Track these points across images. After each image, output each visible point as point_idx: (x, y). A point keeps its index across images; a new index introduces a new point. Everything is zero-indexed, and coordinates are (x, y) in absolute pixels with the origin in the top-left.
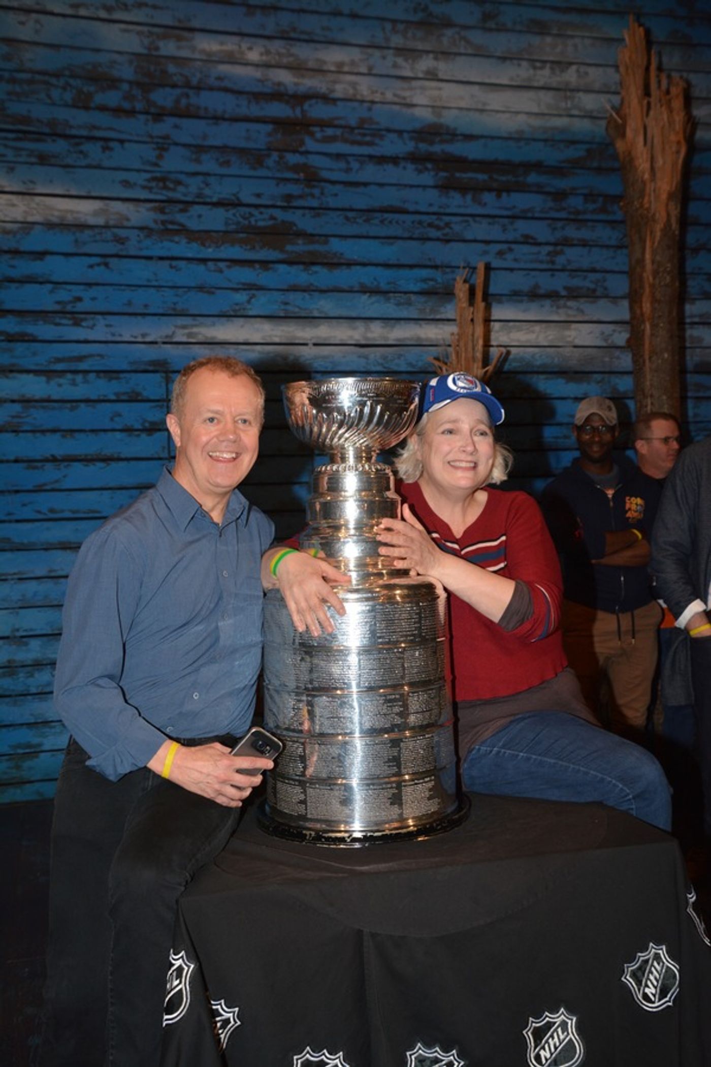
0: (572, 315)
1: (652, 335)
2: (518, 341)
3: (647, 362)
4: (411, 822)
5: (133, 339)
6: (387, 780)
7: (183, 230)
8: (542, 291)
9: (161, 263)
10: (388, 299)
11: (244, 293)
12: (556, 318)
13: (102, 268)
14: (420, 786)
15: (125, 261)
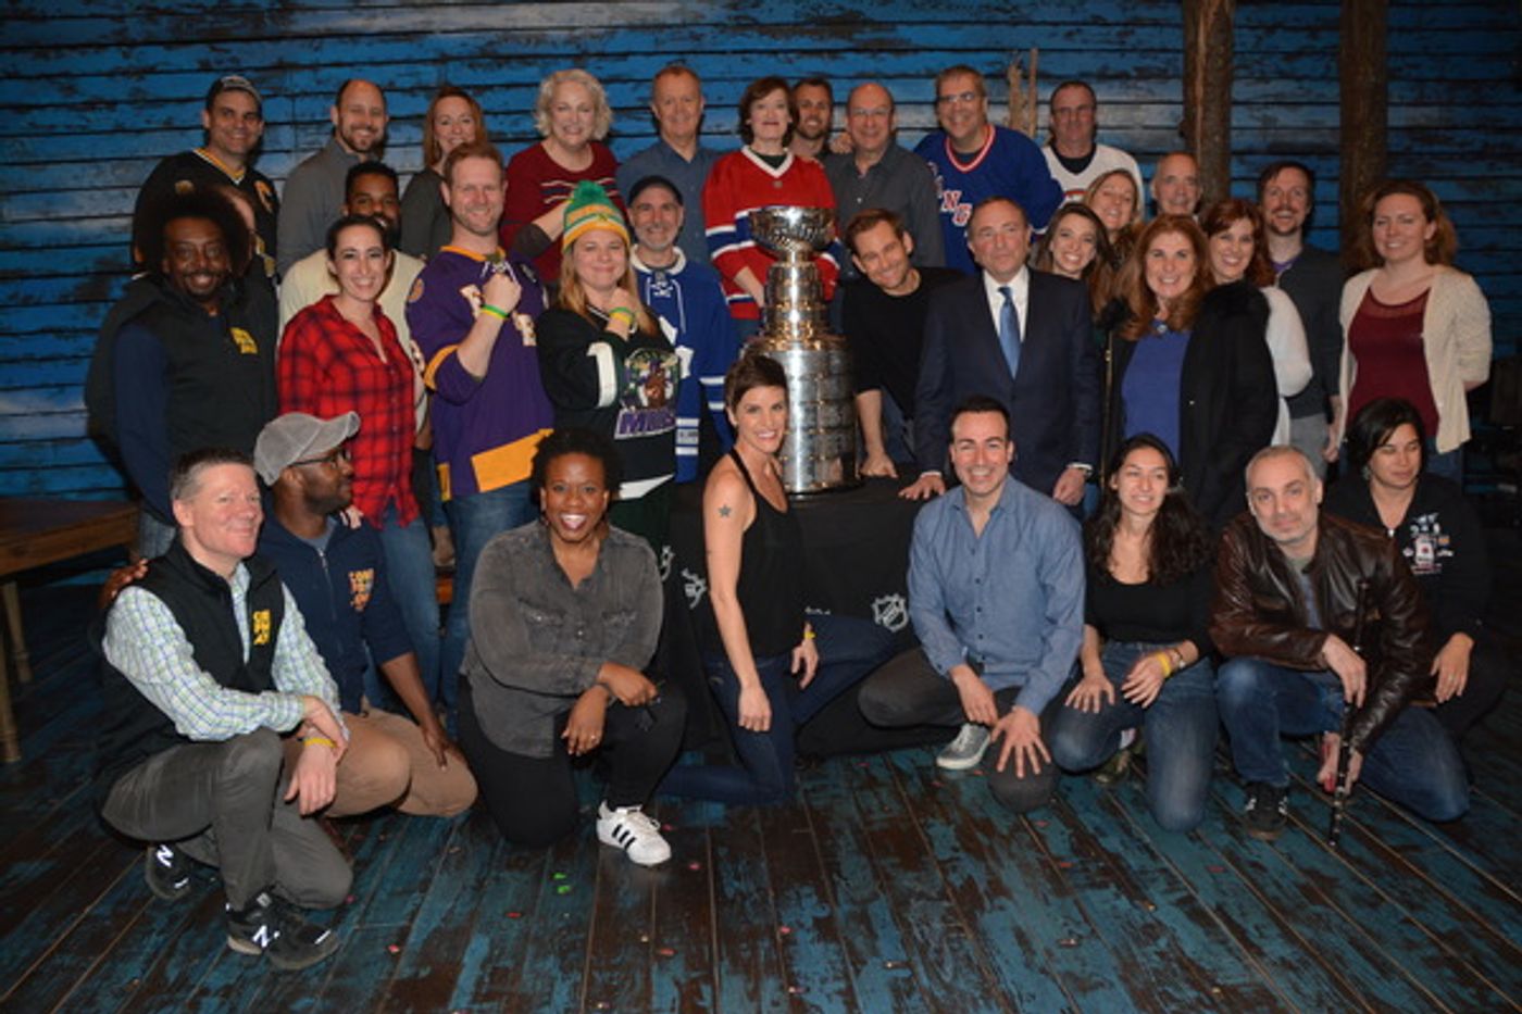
0: (1143, 95)
1: (1204, 119)
3: (1199, 146)
7: (755, 25)
8: (1110, 72)
12: (1124, 98)
15: (701, 57)
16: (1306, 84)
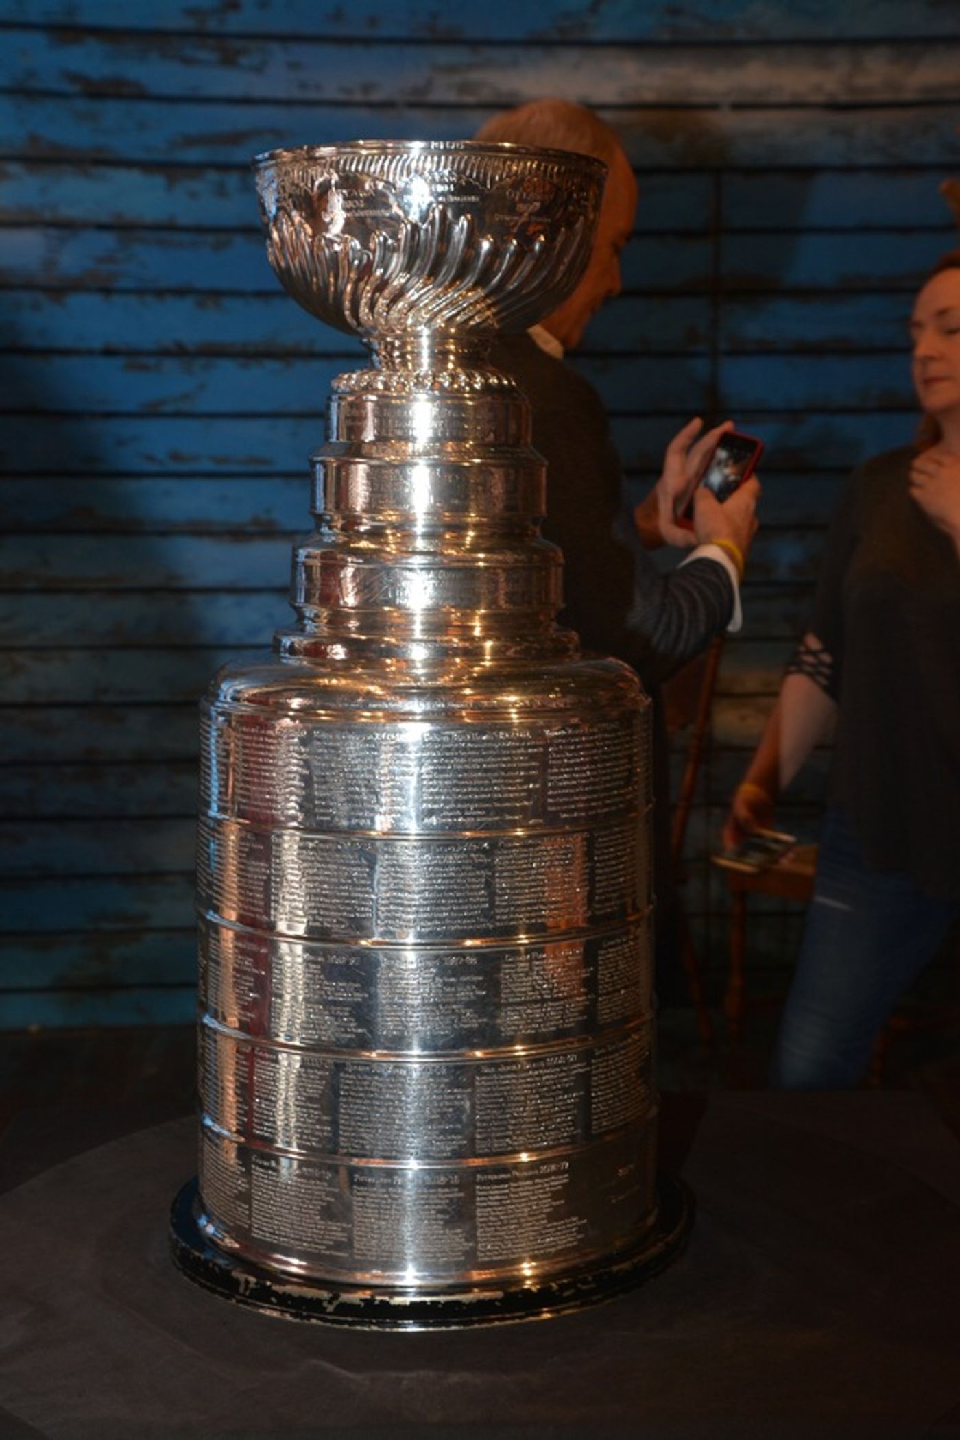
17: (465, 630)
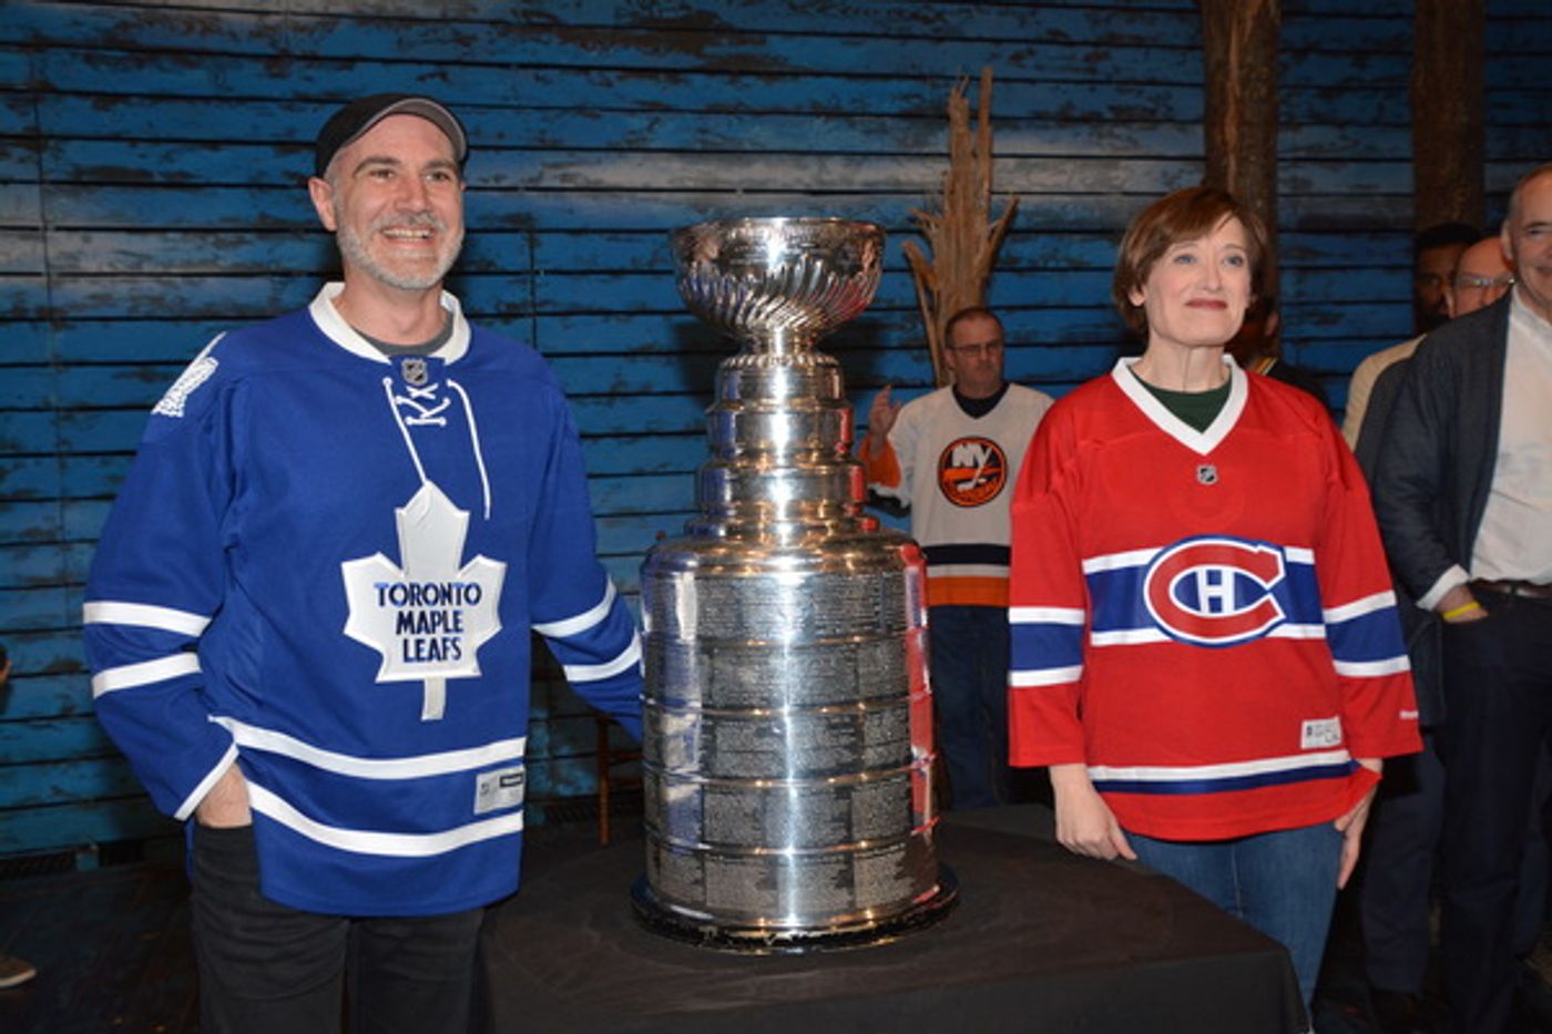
0: (1121, 148)
1: (1239, 174)
2: (1042, 185)
4: (869, 914)
5: (481, 184)
6: (831, 849)
7: (555, 26)
8: (1076, 113)
9: (522, 72)
10: (852, 126)
11: (644, 115)
12: (1096, 151)
13: (438, 80)
14: (882, 858)
15: (471, 69)
16: (1350, 131)
17: (814, 513)
